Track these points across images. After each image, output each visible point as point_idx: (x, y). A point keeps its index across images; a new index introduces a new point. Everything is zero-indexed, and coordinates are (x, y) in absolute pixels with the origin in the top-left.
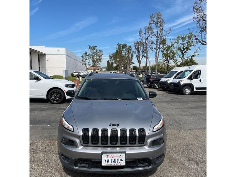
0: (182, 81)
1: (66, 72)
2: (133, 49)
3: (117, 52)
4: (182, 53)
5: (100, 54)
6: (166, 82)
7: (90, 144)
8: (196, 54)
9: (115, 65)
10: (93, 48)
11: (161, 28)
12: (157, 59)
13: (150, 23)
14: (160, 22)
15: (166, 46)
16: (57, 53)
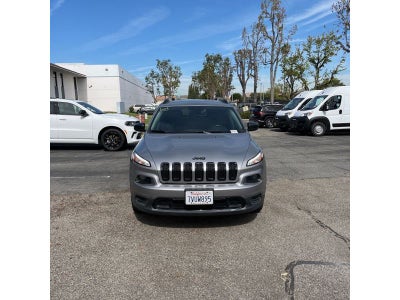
0: (310, 114)
1: (122, 104)
2: (233, 63)
3: (205, 69)
4: (316, 67)
5: (176, 75)
6: (286, 116)
7: (171, 180)
8: (340, 69)
9: (202, 92)
10: (165, 64)
11: (280, 25)
12: (273, 80)
13: (261, 18)
14: (278, 15)
15: (289, 56)
16: (104, 73)
